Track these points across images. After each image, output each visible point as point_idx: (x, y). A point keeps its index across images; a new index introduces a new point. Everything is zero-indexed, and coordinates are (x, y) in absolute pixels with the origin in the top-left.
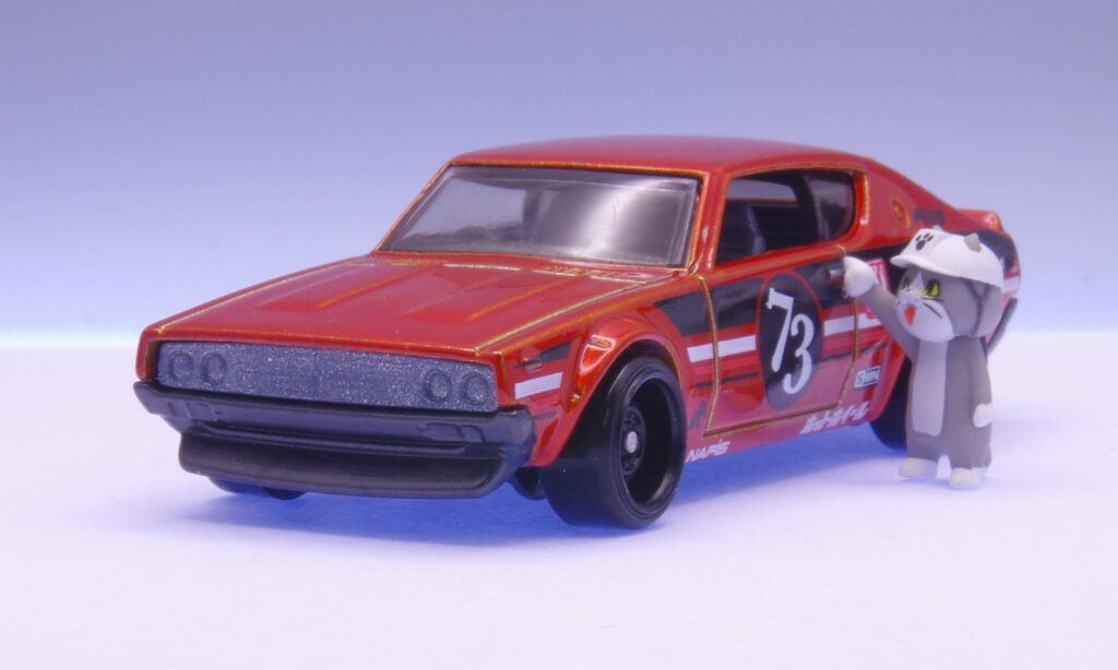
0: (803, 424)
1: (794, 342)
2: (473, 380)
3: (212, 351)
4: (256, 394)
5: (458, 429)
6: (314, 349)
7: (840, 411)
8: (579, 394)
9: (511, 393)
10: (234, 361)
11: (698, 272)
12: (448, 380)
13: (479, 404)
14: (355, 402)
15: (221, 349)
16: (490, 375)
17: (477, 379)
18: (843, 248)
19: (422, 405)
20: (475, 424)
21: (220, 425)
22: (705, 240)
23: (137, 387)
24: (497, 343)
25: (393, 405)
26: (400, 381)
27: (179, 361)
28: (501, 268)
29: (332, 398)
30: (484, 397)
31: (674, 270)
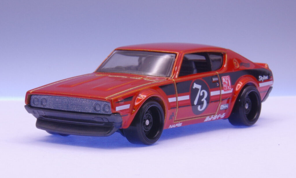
0: (205, 119)
1: (201, 97)
2: (106, 106)
3: (43, 97)
4: (54, 109)
5: (102, 118)
6: (68, 97)
7: (216, 115)
8: (135, 110)
9: (115, 109)
10: (49, 100)
11: (173, 78)
12: (100, 106)
13: (108, 112)
14: (77, 111)
15: (45, 97)
16: (110, 105)
17: (107, 106)
18: (217, 73)
19: (93, 112)
20: (106, 117)
21: (45, 116)
22: (176, 70)
23: (25, 106)
24: (113, 96)
25: (86, 112)
26: (88, 106)
27: (36, 100)
28: (123, 77)
29: (72, 110)
30: (108, 110)
31: (167, 78)
